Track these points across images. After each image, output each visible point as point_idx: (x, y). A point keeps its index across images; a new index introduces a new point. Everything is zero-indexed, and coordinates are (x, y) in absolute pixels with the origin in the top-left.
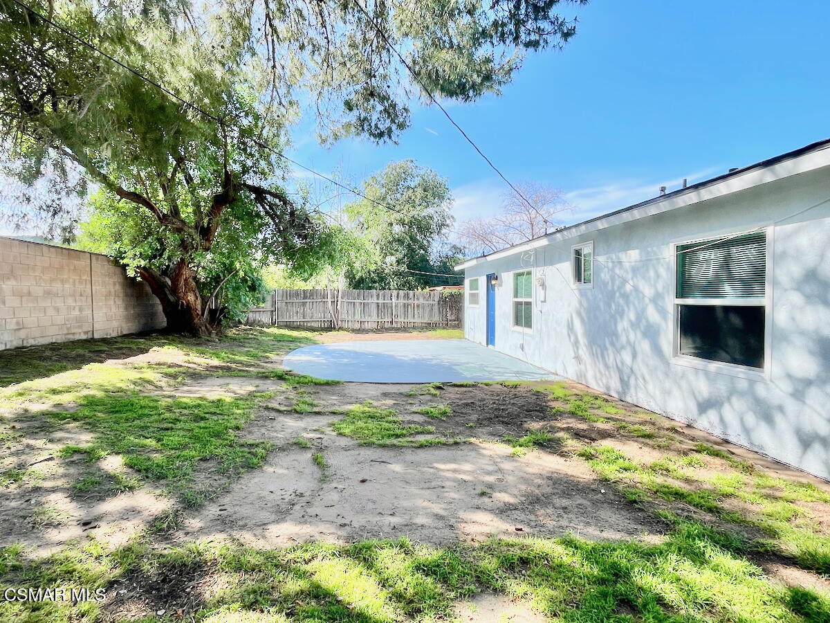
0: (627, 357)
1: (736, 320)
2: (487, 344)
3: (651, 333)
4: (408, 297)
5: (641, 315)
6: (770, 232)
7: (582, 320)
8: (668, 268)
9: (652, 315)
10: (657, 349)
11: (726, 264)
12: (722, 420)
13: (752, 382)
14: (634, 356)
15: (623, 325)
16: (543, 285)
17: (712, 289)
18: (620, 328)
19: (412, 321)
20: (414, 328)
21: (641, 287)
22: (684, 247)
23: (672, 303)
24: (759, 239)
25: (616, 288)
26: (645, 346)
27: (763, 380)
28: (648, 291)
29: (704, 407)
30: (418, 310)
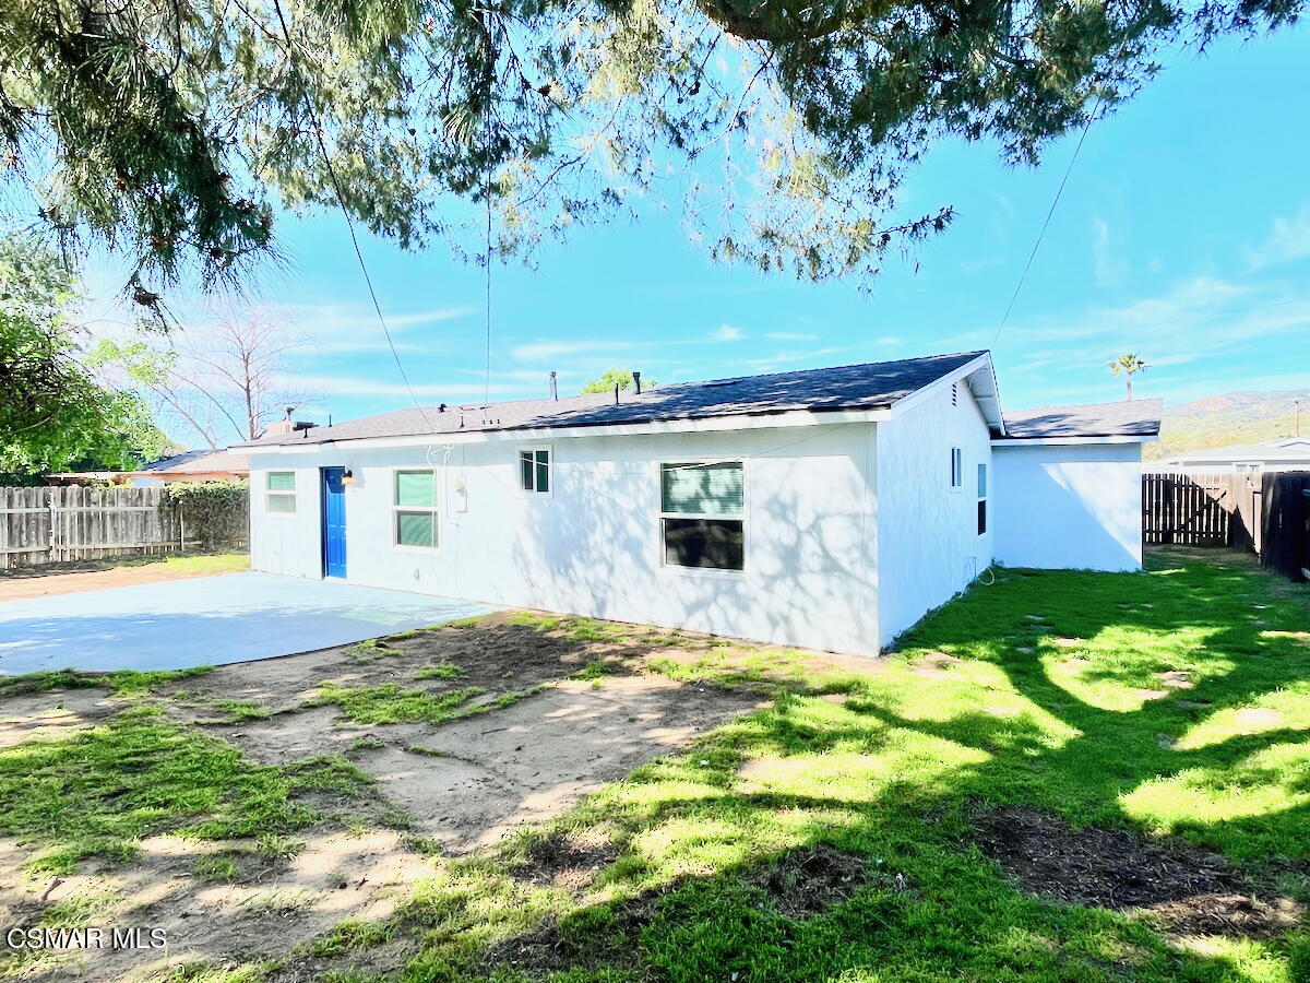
0: (601, 571)
1: (717, 532)
2: (324, 575)
3: (634, 547)
4: (89, 500)
5: (619, 528)
6: (746, 462)
7: (536, 536)
8: (650, 483)
9: (634, 528)
10: (640, 561)
11: (705, 483)
12: (708, 618)
13: (734, 582)
14: (611, 570)
15: (596, 538)
16: (462, 491)
17: (693, 504)
18: (591, 541)
19: (101, 546)
20: (107, 559)
21: (618, 500)
22: (666, 466)
23: (656, 517)
24: (736, 466)
25: (583, 501)
26: (625, 559)
27: (743, 581)
28: (626, 503)
29: (691, 610)
30: (113, 523)
